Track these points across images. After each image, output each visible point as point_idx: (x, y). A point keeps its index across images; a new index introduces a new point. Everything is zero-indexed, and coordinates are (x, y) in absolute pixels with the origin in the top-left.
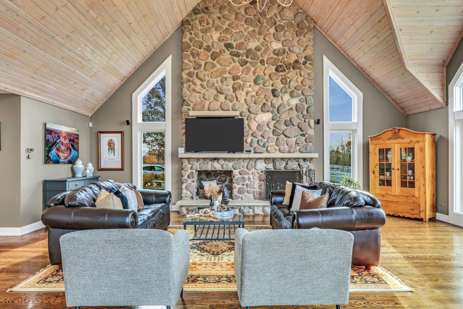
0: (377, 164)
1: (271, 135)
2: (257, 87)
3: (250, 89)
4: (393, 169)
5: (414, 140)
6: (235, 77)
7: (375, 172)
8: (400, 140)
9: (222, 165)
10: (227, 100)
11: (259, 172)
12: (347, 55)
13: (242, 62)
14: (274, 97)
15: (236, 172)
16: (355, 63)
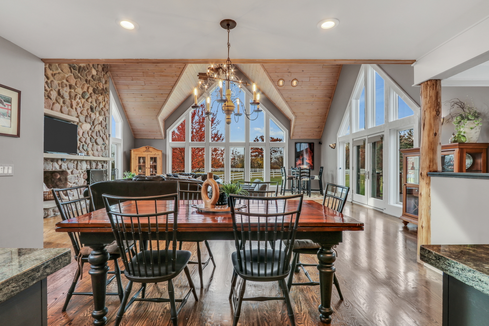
0: (137, 166)
1: (90, 142)
2: (83, 100)
3: (79, 101)
4: (146, 168)
5: (157, 153)
6: (73, 86)
7: (136, 170)
8: (149, 153)
9: (61, 167)
10: (66, 105)
11: (83, 171)
12: (119, 95)
13: (76, 75)
14: (92, 112)
15: (69, 172)
16: (121, 102)
